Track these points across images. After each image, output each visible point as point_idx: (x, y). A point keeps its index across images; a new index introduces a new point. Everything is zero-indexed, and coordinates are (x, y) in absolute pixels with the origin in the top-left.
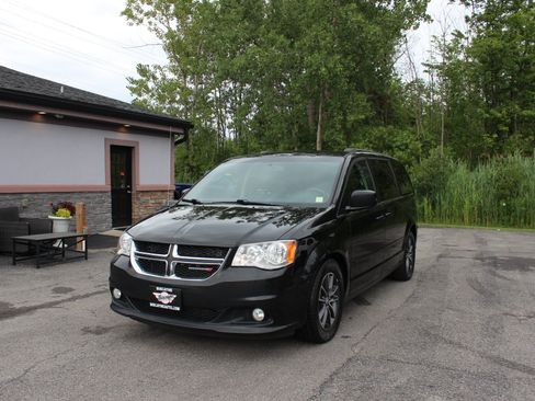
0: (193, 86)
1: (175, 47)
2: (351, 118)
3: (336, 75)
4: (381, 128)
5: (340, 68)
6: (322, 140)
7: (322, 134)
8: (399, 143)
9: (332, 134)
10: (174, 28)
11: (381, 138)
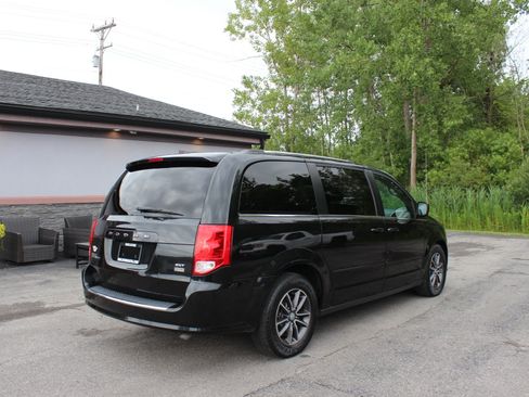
0: (293, 95)
4: (478, 131)
5: (431, 71)
6: (417, 146)
8: (496, 147)
10: (274, 40)
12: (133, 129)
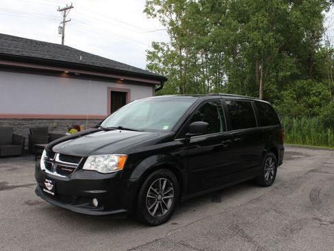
0: (185, 55)
1: (175, 30)
2: (281, 74)
3: (270, 46)
4: (302, 81)
5: (272, 41)
6: (263, 89)
7: (263, 85)
8: (314, 91)
9: (269, 85)
10: (174, 19)
11: (302, 88)
12: (77, 72)
